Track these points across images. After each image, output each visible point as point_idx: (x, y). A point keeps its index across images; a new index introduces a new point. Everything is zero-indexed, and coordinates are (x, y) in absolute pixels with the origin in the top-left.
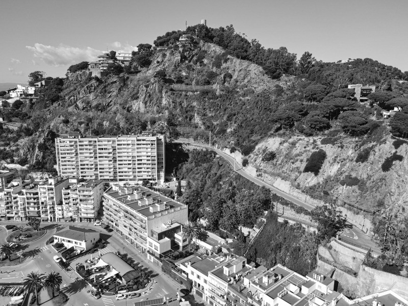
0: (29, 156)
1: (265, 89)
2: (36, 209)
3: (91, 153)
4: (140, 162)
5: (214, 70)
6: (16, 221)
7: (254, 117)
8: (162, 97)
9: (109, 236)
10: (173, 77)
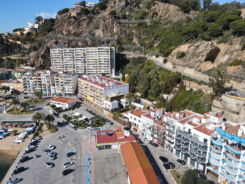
0: (36, 62)
1: (180, 20)
2: (40, 88)
3: (71, 58)
4: (100, 63)
5: (147, 10)
6: (29, 95)
7: (172, 36)
8: (113, 27)
9: (82, 103)
10: (120, 15)
